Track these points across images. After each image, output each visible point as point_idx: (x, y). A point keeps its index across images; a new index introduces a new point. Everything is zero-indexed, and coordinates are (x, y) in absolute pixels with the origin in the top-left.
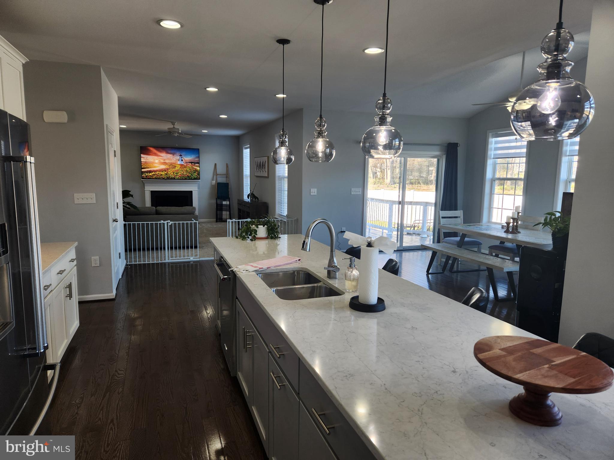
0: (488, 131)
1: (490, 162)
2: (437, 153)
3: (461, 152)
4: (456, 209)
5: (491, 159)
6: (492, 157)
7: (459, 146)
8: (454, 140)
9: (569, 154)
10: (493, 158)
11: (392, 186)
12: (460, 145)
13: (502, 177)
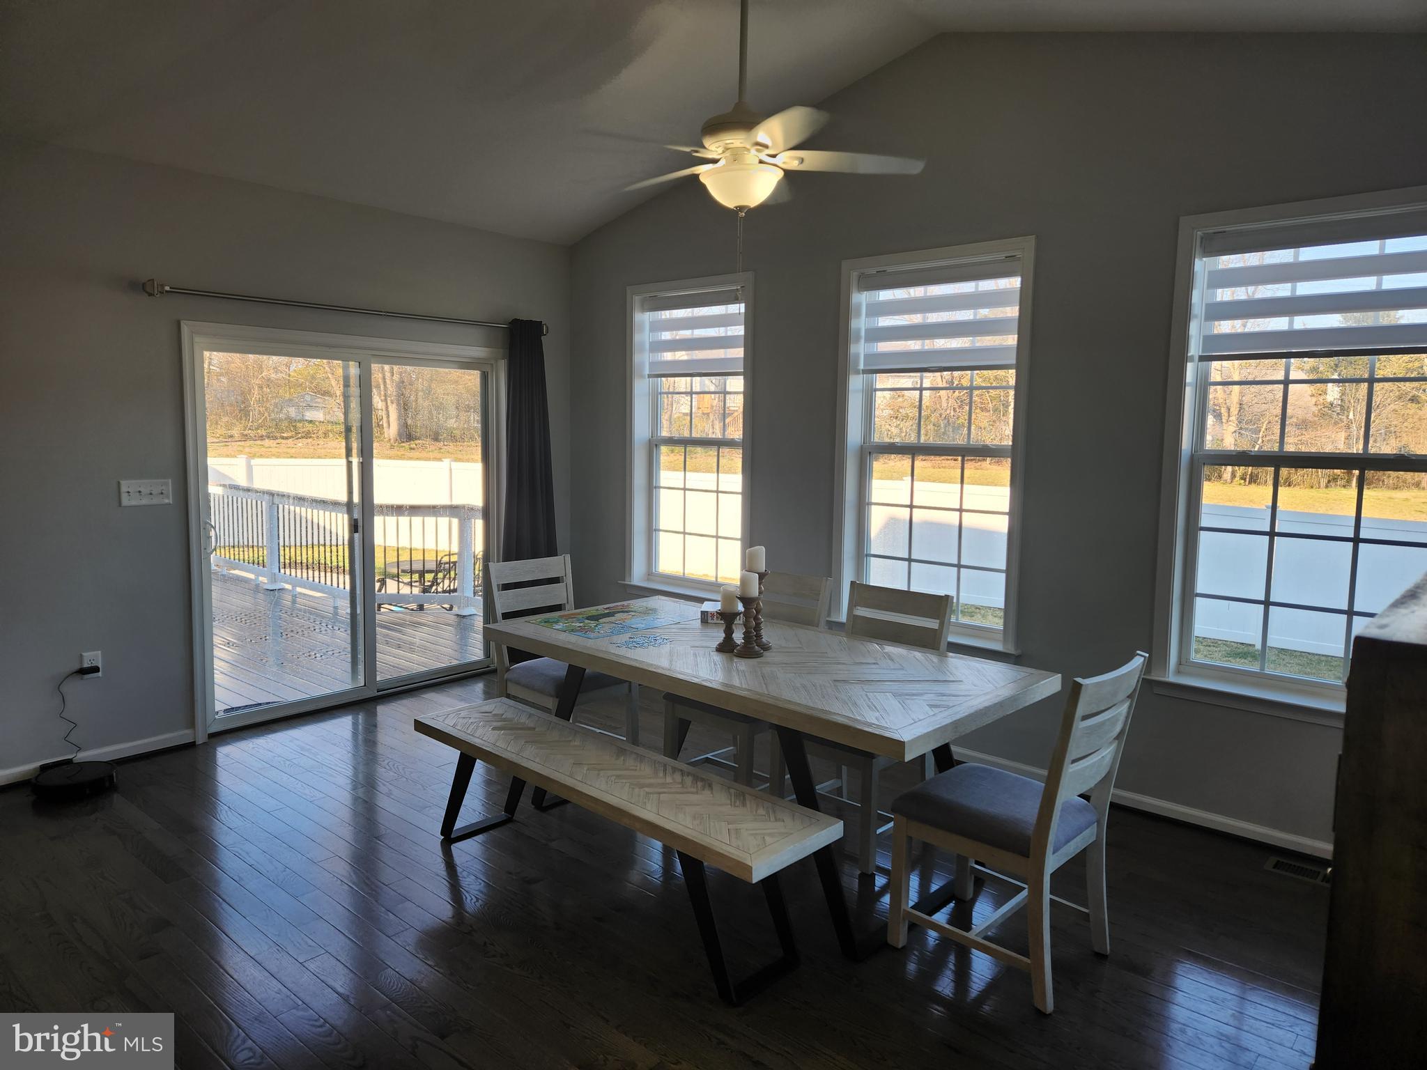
0: (629, 289)
1: (641, 389)
2: (478, 352)
3: (552, 348)
4: (552, 552)
5: (642, 376)
6: (647, 372)
7: (547, 332)
8: (528, 312)
9: (864, 366)
10: (649, 376)
11: (403, 444)
12: (547, 328)
13: (676, 435)
